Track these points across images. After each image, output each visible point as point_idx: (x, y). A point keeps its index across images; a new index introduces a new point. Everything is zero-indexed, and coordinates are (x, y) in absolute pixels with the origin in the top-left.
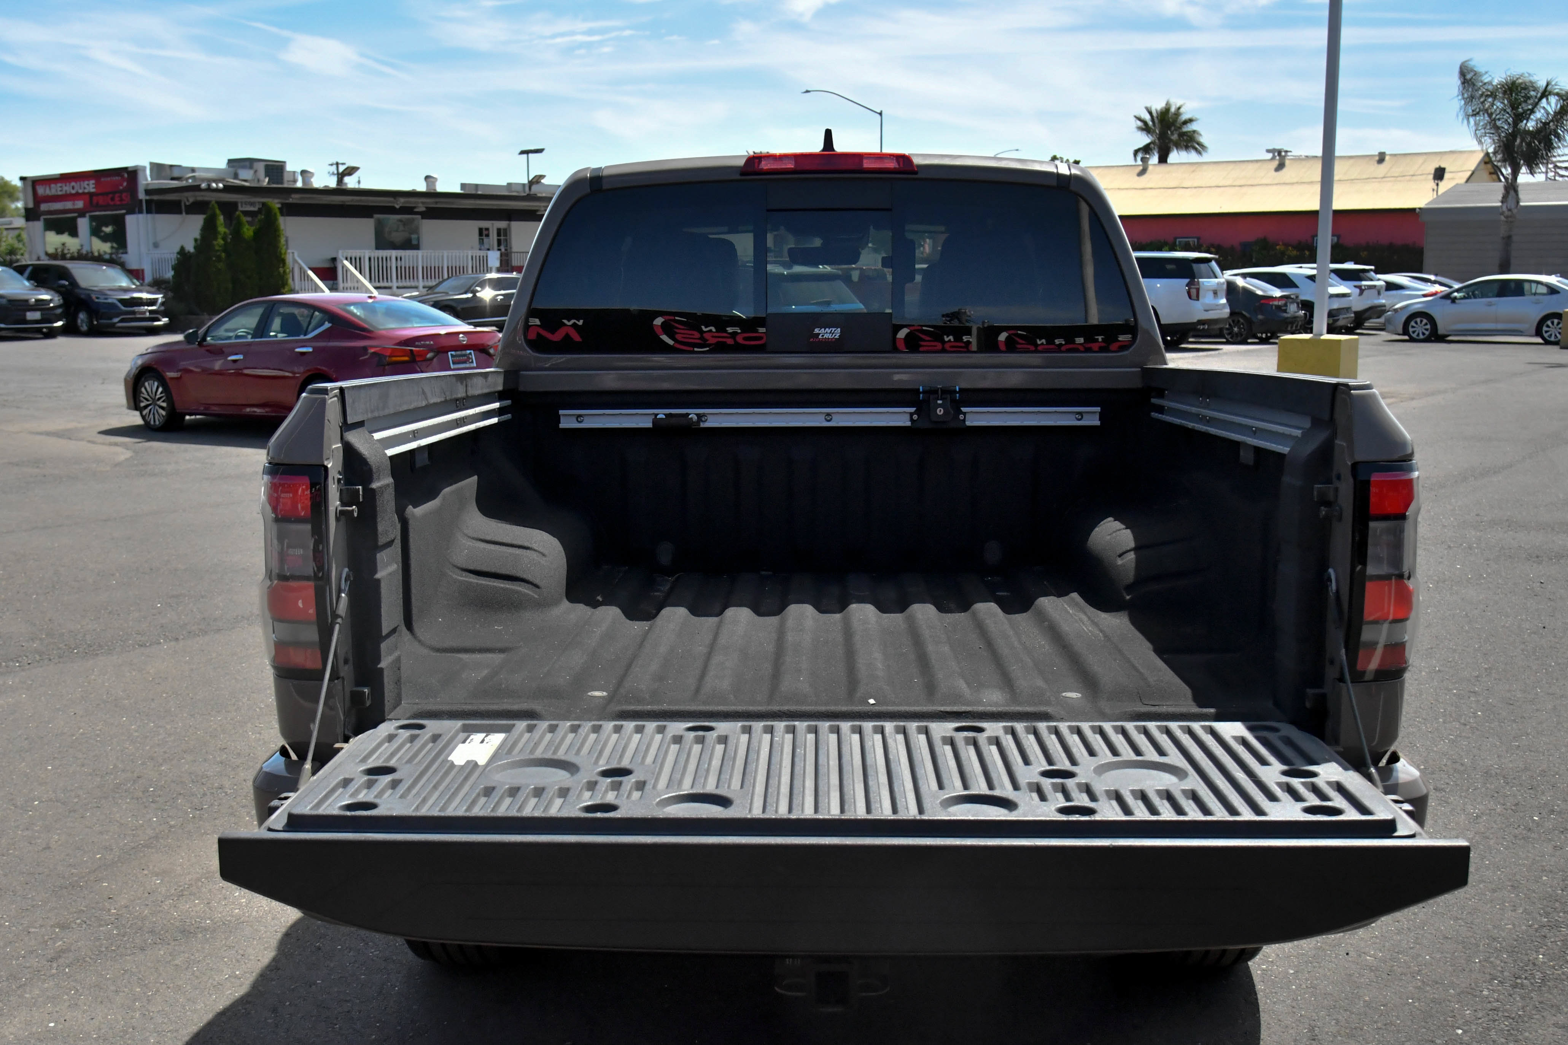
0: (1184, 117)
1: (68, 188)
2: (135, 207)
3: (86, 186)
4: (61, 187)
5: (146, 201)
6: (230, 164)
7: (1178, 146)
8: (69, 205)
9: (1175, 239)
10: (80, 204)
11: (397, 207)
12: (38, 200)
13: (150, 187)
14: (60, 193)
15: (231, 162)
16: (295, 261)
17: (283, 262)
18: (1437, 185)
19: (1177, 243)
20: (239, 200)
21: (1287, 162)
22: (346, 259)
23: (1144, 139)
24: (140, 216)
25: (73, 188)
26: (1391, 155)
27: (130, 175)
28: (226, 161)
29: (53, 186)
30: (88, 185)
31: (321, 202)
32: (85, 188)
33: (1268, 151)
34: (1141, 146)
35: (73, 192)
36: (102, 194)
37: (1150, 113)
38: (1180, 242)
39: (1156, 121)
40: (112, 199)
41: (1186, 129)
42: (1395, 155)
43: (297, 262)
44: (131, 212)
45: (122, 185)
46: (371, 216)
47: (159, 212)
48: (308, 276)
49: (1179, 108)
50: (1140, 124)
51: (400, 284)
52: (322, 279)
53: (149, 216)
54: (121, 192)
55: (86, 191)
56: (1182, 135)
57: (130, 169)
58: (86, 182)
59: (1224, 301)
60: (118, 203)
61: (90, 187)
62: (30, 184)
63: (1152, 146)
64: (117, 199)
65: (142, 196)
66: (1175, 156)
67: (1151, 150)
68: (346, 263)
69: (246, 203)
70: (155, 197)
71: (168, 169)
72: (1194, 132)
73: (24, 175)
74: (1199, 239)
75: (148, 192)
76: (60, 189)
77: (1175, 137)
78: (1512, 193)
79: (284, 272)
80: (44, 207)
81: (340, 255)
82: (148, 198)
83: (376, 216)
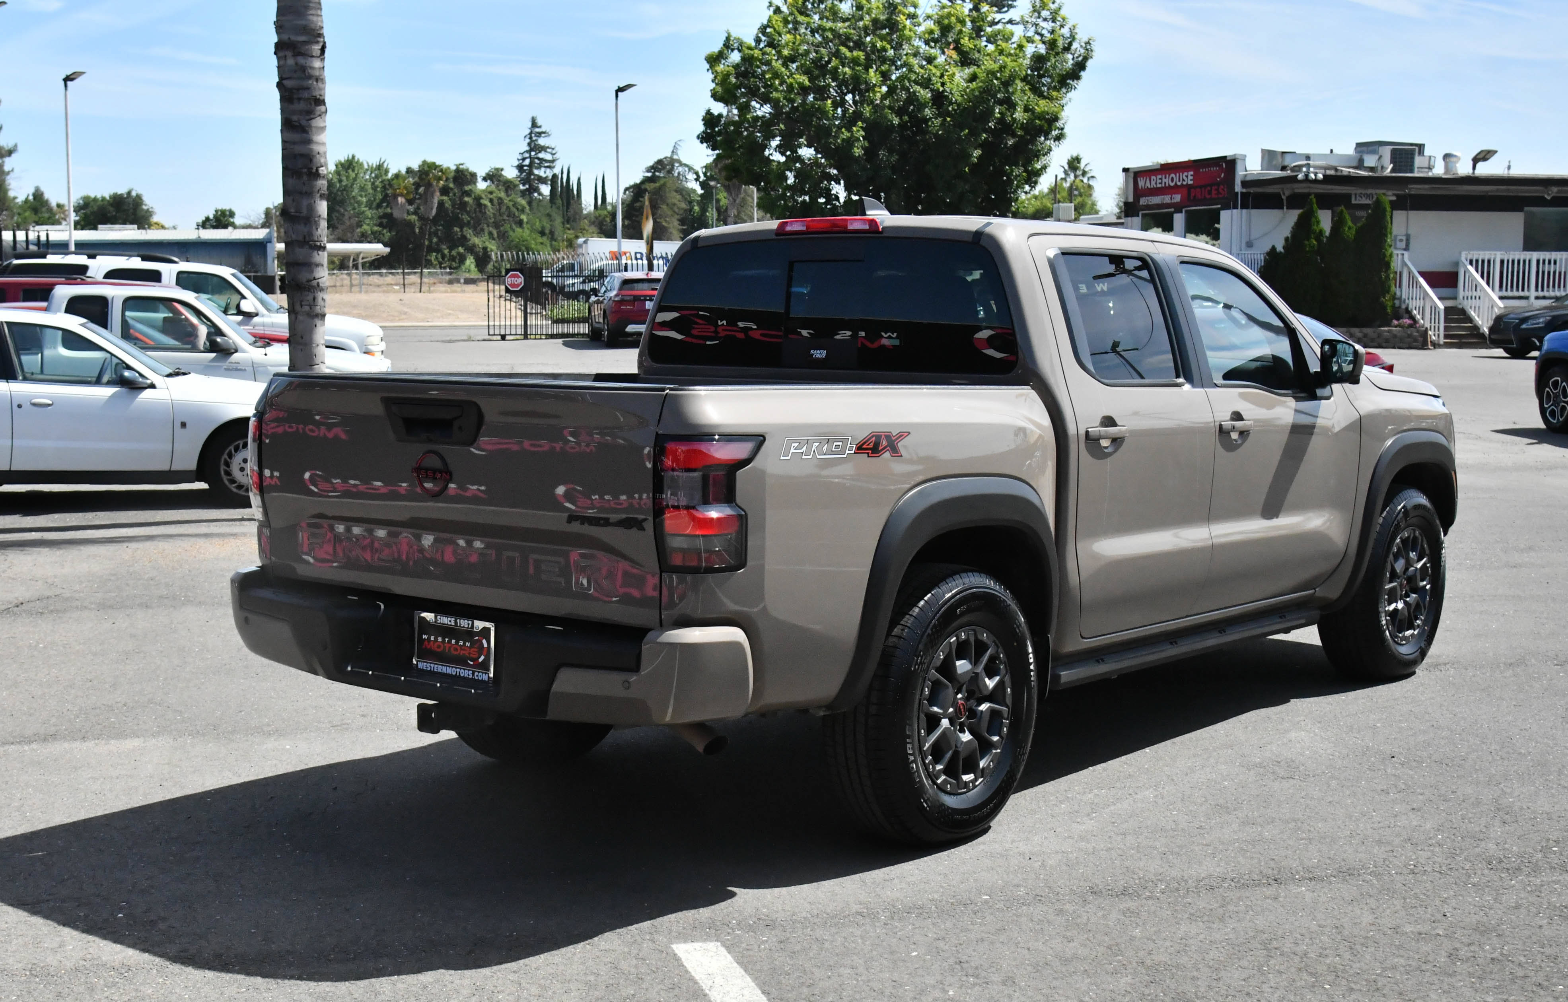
1: (1167, 180)
2: (1230, 203)
3: (1185, 178)
4: (1161, 179)
5: (1242, 193)
6: (1359, 149)
8: (1167, 199)
10: (1177, 198)
11: (1548, 198)
12: (1138, 193)
13: (1248, 178)
14: (1159, 186)
15: (1359, 145)
16: (1404, 264)
17: (1388, 265)
20: (1353, 192)
22: (1471, 263)
24: (1235, 211)
25: (1172, 180)
27: (1227, 165)
28: (1354, 146)
29: (1153, 177)
30: (1187, 177)
31: (1457, 193)
32: (1183, 180)
35: (1172, 184)
36: (1200, 187)
40: (1210, 193)
43: (1406, 265)
44: (1226, 207)
45: (1220, 177)
46: (1520, 210)
47: (1255, 207)
48: (1417, 282)
51: (1541, 294)
52: (1431, 285)
53: (1244, 211)
54: (1218, 184)
55: (1185, 183)
57: (1228, 158)
58: (1186, 174)
60: (1214, 196)
61: (1188, 178)
62: (1132, 175)
64: (1214, 192)
65: (1238, 188)
68: (1472, 269)
69: (1361, 195)
70: (1252, 190)
71: (1279, 157)
73: (1127, 167)
75: (1244, 184)
76: (1159, 181)
79: (1388, 277)
80: (1143, 201)
81: (1464, 257)
82: (1244, 190)
83: (1526, 209)
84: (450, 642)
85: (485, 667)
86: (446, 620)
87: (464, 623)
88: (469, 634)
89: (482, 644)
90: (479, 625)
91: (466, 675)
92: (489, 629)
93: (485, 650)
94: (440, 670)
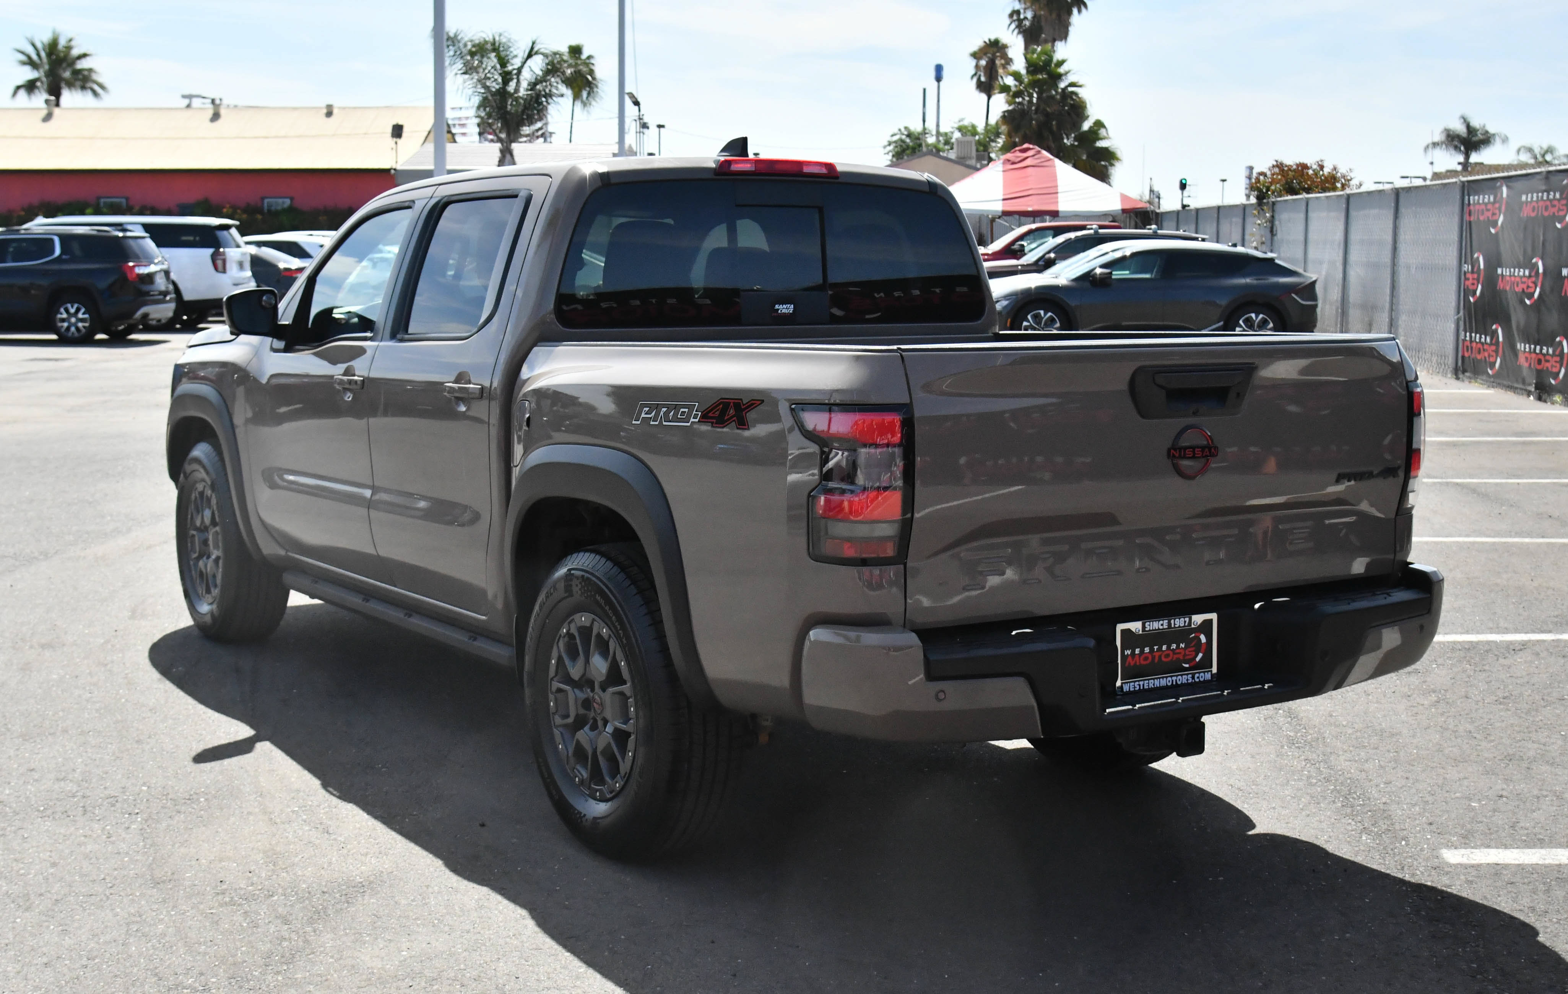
0: (75, 52)
7: (70, 85)
9: (99, 198)
18: (396, 143)
19: (102, 204)
21: (223, 112)
23: (28, 74)
26: (339, 108)
33: (184, 97)
34: (20, 82)
37: (34, 45)
38: (105, 203)
39: (43, 54)
41: (82, 65)
42: (344, 108)
49: (70, 40)
50: (24, 58)
56: (77, 73)
59: (249, 273)
63: (38, 84)
66: (68, 97)
67: (37, 87)
72: (90, 70)
74: (127, 199)
77: (67, 74)
78: (508, 157)
84: (1160, 649)
85: (1206, 664)
86: (1155, 625)
87: (1179, 622)
88: (1182, 634)
89: (1200, 640)
90: (1198, 619)
91: (1185, 681)
92: (1211, 621)
93: (1204, 647)
94: (1151, 685)
